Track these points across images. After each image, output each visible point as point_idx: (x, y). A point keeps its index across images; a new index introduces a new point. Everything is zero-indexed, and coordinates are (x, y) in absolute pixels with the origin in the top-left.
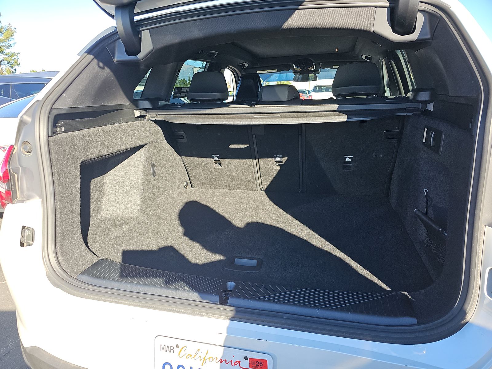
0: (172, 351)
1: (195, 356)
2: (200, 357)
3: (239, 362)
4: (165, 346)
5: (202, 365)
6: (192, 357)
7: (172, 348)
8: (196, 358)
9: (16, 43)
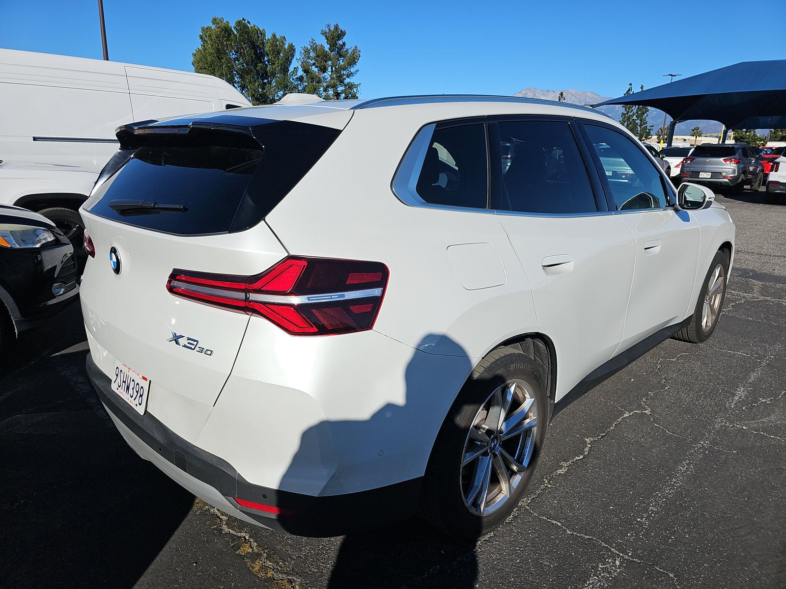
9: (358, 71)
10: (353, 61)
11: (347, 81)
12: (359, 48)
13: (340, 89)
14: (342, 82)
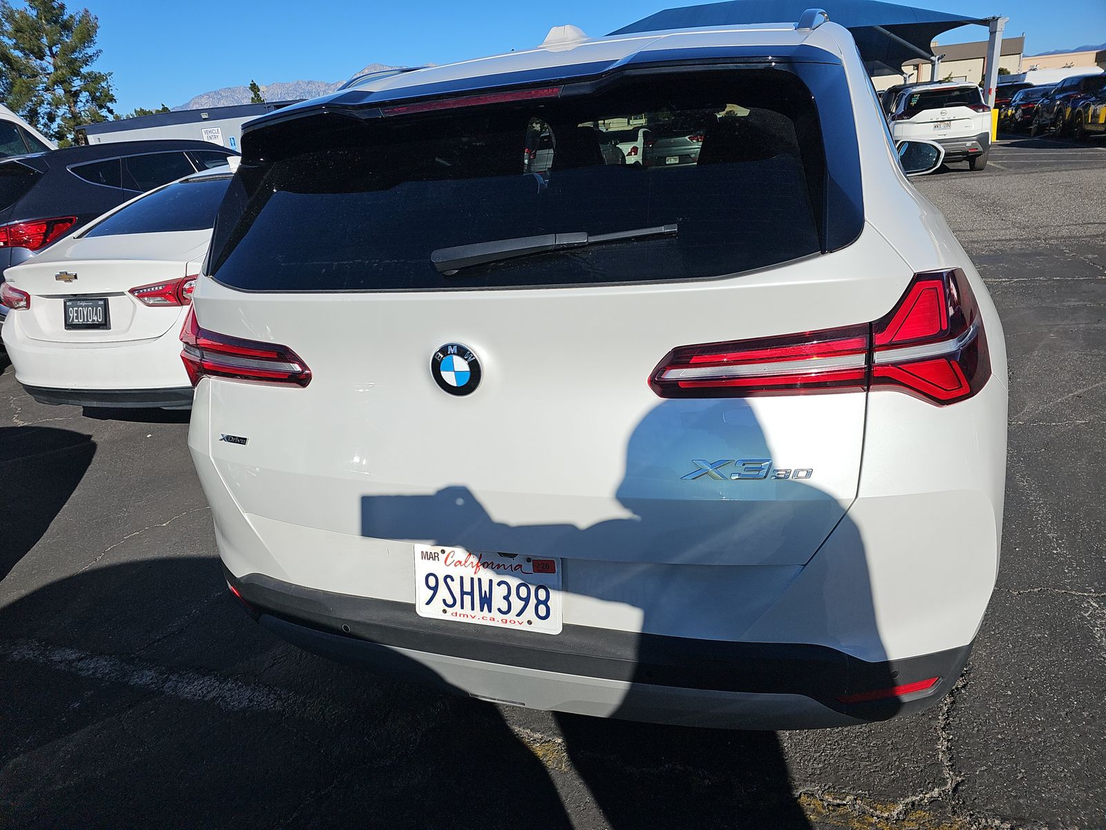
0: (436, 558)
1: (466, 562)
2: (472, 563)
3: (521, 566)
4: (427, 552)
5: (475, 573)
6: (462, 563)
7: (436, 555)
8: (467, 564)
9: (101, 51)
10: (87, 36)
11: (85, 70)
12: (93, 13)
13: (77, 83)
14: (77, 73)
